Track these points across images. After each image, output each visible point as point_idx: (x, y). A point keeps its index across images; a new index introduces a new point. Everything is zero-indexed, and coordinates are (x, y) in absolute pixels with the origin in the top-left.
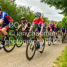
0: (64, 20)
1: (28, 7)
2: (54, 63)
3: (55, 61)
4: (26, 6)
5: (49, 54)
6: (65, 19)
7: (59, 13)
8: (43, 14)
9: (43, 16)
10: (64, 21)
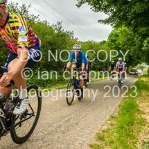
0: (113, 39)
1: (24, 7)
2: (91, 146)
3: (94, 142)
4: (17, 4)
5: (77, 124)
6: (117, 36)
7: (99, 21)
8: (59, 23)
9: (60, 28)
10: (113, 41)
